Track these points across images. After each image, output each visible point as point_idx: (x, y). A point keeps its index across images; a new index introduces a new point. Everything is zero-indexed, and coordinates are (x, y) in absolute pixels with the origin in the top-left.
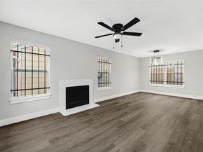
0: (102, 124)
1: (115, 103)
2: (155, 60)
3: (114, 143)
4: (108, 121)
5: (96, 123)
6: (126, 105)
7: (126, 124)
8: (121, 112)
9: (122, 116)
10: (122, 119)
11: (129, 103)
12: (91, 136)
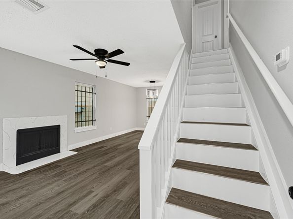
0: (79, 174)
1: (101, 148)
2: (151, 92)
3: (92, 190)
4: (89, 169)
5: (70, 174)
6: (115, 148)
7: (111, 168)
8: (106, 157)
9: (108, 161)
10: (106, 164)
11: (120, 145)
12: (62, 190)
